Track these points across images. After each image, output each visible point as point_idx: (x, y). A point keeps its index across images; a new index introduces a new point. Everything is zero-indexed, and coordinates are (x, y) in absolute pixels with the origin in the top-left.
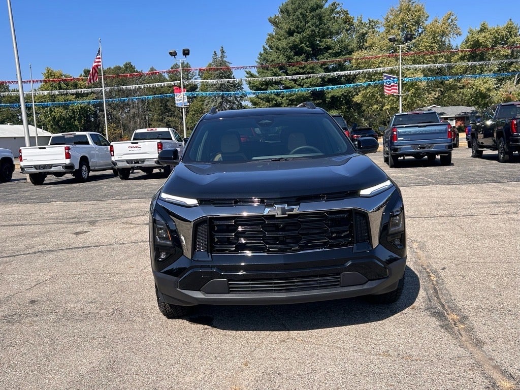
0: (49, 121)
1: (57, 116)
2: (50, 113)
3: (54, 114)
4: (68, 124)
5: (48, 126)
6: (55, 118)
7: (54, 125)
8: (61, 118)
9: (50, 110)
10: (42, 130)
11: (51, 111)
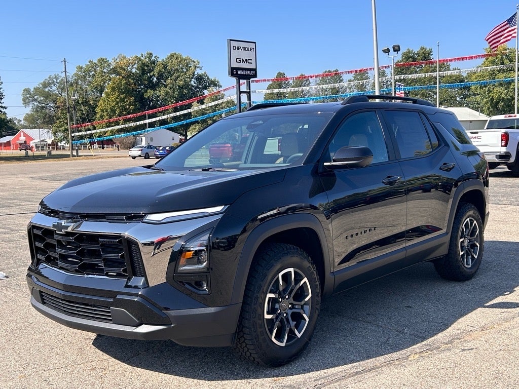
0: (486, 103)
1: (496, 97)
2: (488, 94)
3: (493, 95)
4: (508, 106)
5: (485, 109)
6: (493, 99)
7: (492, 107)
8: (500, 100)
9: (488, 90)
10: (478, 113)
11: (490, 91)
